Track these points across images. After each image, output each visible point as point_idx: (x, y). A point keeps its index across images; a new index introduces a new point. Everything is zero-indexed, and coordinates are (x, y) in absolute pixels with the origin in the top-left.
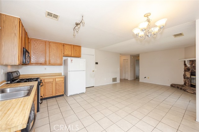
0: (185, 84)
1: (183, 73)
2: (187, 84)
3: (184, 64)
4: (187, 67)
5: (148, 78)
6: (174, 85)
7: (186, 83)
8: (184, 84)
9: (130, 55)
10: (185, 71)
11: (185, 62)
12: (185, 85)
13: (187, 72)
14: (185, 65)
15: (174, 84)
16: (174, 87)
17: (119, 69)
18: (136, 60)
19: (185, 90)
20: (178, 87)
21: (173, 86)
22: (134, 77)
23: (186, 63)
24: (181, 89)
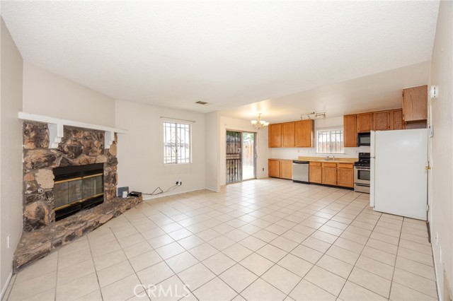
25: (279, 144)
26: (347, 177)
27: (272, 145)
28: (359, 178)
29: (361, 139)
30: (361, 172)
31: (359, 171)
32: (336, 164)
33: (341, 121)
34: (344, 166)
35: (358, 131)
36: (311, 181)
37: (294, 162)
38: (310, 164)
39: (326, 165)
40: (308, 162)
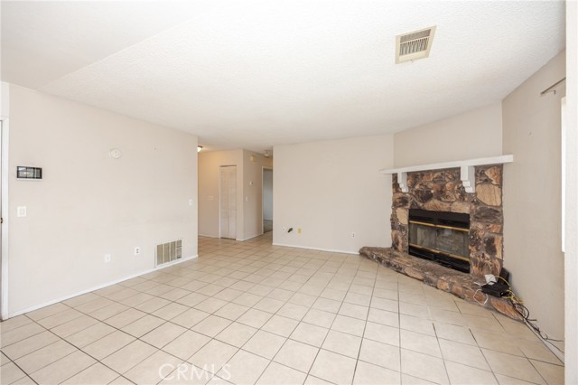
0: (395, 245)
1: (391, 211)
2: (400, 247)
3: (392, 183)
4: (400, 195)
5: (300, 231)
6: (368, 253)
7: (397, 243)
8: (393, 245)
9: (244, 150)
10: (395, 205)
11: (395, 177)
12: (396, 249)
13: (399, 209)
14: (396, 186)
15: (369, 249)
16: (369, 258)
17: (192, 203)
18: (264, 169)
19: (399, 270)
20: (380, 260)
21: (366, 254)
22: (259, 229)
23: (400, 181)
24: (389, 265)
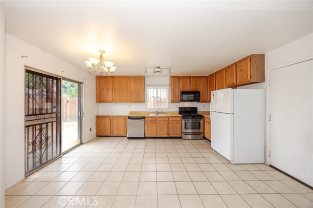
25: (110, 99)
26: (176, 128)
27: (100, 99)
28: (185, 129)
29: (183, 96)
30: (187, 123)
31: (185, 122)
32: (168, 117)
33: (167, 81)
34: (174, 119)
35: (180, 90)
36: (147, 136)
37: (129, 118)
38: (146, 119)
39: (160, 119)
40: (143, 118)
